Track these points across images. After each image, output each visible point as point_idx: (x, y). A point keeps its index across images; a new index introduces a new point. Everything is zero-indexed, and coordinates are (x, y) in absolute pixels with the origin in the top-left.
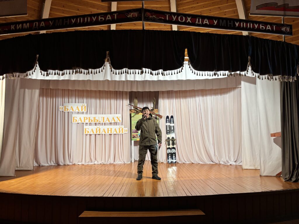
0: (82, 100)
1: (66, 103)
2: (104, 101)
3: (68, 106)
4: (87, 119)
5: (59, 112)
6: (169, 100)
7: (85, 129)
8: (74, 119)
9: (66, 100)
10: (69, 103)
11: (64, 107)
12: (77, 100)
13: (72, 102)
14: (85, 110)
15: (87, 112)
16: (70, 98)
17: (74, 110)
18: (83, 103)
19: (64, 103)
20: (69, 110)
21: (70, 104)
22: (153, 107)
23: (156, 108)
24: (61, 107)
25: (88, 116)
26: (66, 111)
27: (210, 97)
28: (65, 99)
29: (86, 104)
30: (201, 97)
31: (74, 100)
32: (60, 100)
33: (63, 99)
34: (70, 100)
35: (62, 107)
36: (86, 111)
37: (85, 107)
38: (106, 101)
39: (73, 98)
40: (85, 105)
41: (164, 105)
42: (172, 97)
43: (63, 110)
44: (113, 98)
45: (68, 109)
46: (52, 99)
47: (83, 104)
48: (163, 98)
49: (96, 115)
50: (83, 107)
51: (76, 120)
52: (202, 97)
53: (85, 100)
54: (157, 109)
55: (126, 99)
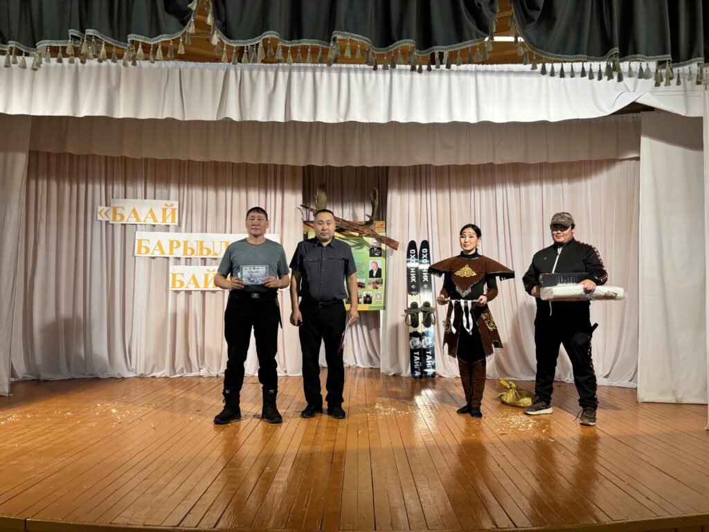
0: (165, 191)
1: (118, 198)
2: (229, 193)
3: (123, 208)
4: (179, 244)
5: (97, 226)
6: (419, 196)
7: (174, 275)
8: (140, 247)
9: (118, 188)
10: (125, 198)
11: (112, 209)
12: (150, 190)
13: (135, 197)
14: (173, 221)
15: (180, 225)
16: (128, 184)
17: (142, 218)
18: (168, 199)
19: (113, 198)
20: (126, 219)
21: (129, 201)
22: (370, 215)
23: (379, 220)
24: (101, 208)
25: (182, 237)
26: (118, 222)
27: (538, 187)
28: (116, 187)
29: (177, 202)
30: (513, 188)
31: (140, 189)
32: (98, 189)
33: (110, 187)
34: (130, 189)
35: (106, 209)
36: (176, 224)
37: (174, 210)
38: (236, 195)
39: (139, 184)
40: (172, 205)
41: (402, 210)
42: (427, 187)
43: (108, 220)
44: (254, 187)
45: (122, 217)
46: (75, 186)
47: (168, 202)
48: (401, 188)
49: (204, 234)
50: (169, 211)
51: (148, 250)
52: (515, 187)
53: (173, 191)
54: (382, 222)
55: (294, 189)
